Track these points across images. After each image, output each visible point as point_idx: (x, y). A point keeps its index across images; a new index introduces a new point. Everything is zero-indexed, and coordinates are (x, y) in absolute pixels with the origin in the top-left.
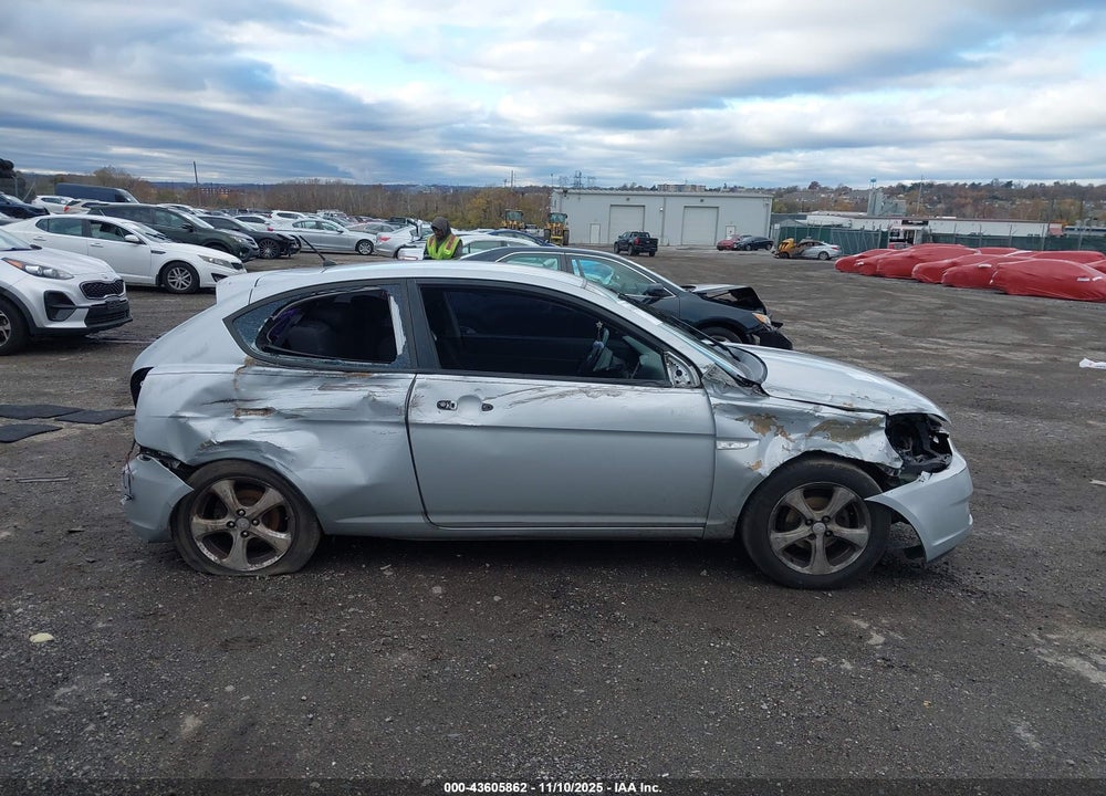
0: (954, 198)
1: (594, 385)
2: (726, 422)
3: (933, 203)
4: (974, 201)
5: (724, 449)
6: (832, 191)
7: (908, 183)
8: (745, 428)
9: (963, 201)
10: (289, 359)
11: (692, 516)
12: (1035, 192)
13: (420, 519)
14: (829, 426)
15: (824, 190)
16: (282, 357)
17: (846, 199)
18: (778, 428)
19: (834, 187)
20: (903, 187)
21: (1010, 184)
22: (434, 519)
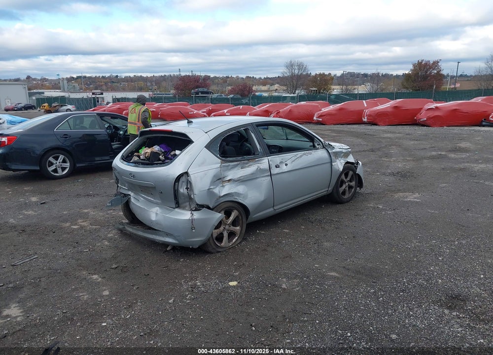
0: (96, 82)
2: (333, 157)
3: (88, 85)
4: (105, 84)
5: (334, 165)
6: (39, 80)
7: (75, 76)
9: (101, 84)
10: (231, 159)
12: (128, 80)
13: (272, 209)
15: (35, 79)
16: (228, 159)
17: (47, 83)
19: (39, 78)
20: (73, 78)
21: (117, 76)
22: (275, 208)
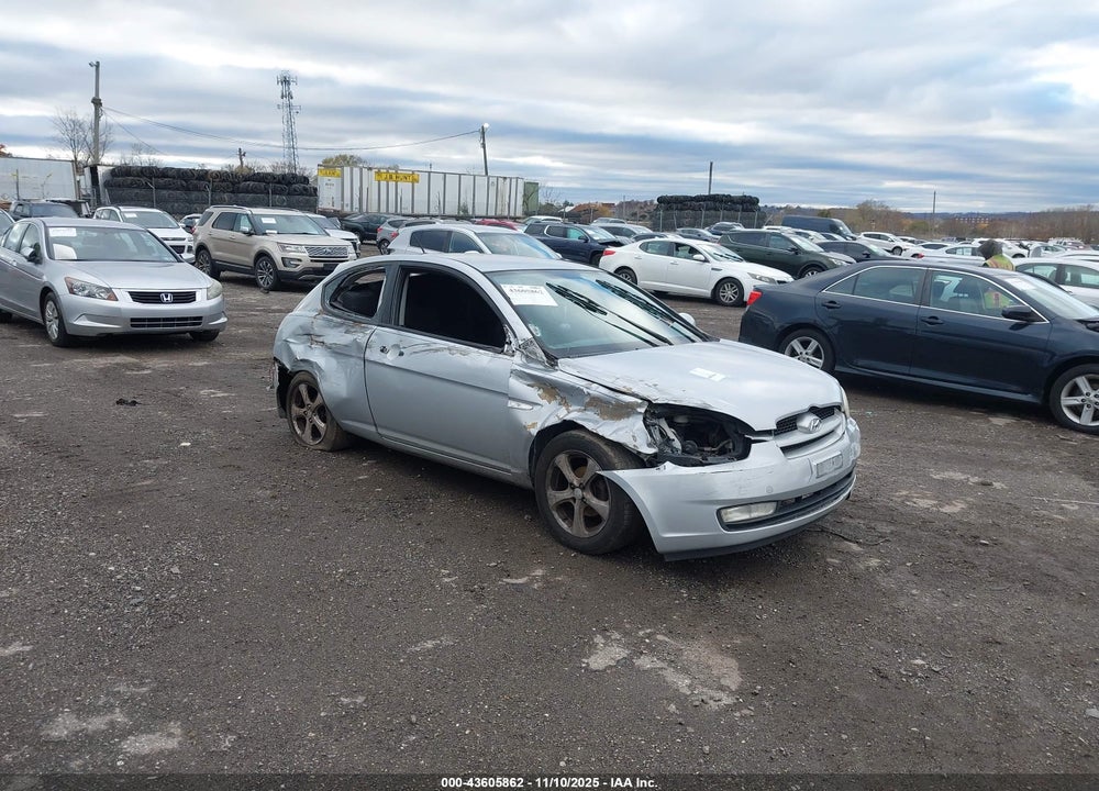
1: (457, 345)
2: (518, 386)
5: (512, 408)
8: (533, 393)
11: (501, 461)
13: (373, 429)
14: (595, 403)
16: (338, 311)
18: (563, 398)
22: (380, 431)
